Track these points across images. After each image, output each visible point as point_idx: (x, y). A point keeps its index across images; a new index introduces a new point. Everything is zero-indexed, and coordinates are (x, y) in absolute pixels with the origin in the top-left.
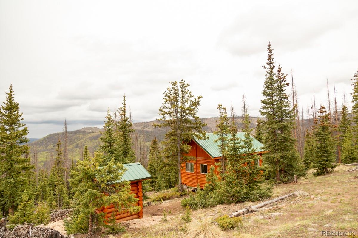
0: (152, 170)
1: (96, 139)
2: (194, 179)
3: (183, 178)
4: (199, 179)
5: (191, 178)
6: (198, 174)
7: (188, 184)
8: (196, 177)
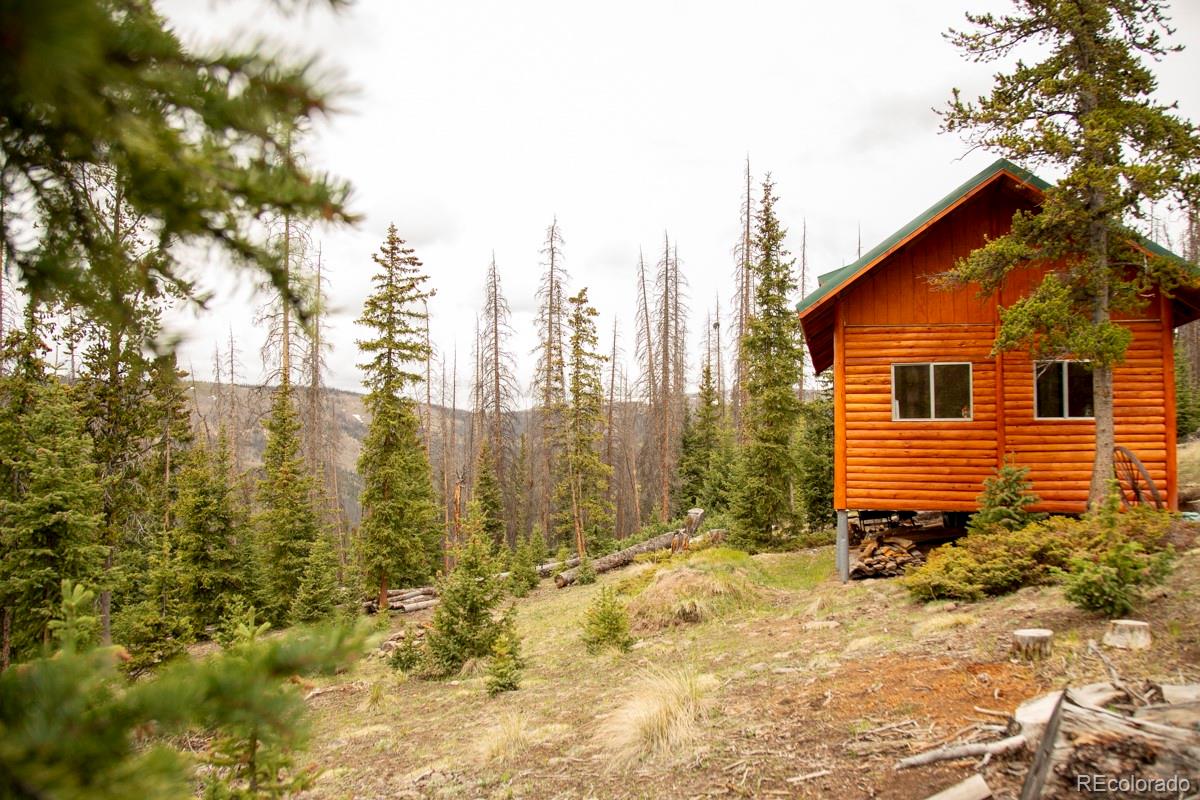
2: (974, 461)
3: (864, 468)
4: (1020, 454)
5: (942, 460)
6: (1008, 429)
7: (915, 498)
8: (994, 444)
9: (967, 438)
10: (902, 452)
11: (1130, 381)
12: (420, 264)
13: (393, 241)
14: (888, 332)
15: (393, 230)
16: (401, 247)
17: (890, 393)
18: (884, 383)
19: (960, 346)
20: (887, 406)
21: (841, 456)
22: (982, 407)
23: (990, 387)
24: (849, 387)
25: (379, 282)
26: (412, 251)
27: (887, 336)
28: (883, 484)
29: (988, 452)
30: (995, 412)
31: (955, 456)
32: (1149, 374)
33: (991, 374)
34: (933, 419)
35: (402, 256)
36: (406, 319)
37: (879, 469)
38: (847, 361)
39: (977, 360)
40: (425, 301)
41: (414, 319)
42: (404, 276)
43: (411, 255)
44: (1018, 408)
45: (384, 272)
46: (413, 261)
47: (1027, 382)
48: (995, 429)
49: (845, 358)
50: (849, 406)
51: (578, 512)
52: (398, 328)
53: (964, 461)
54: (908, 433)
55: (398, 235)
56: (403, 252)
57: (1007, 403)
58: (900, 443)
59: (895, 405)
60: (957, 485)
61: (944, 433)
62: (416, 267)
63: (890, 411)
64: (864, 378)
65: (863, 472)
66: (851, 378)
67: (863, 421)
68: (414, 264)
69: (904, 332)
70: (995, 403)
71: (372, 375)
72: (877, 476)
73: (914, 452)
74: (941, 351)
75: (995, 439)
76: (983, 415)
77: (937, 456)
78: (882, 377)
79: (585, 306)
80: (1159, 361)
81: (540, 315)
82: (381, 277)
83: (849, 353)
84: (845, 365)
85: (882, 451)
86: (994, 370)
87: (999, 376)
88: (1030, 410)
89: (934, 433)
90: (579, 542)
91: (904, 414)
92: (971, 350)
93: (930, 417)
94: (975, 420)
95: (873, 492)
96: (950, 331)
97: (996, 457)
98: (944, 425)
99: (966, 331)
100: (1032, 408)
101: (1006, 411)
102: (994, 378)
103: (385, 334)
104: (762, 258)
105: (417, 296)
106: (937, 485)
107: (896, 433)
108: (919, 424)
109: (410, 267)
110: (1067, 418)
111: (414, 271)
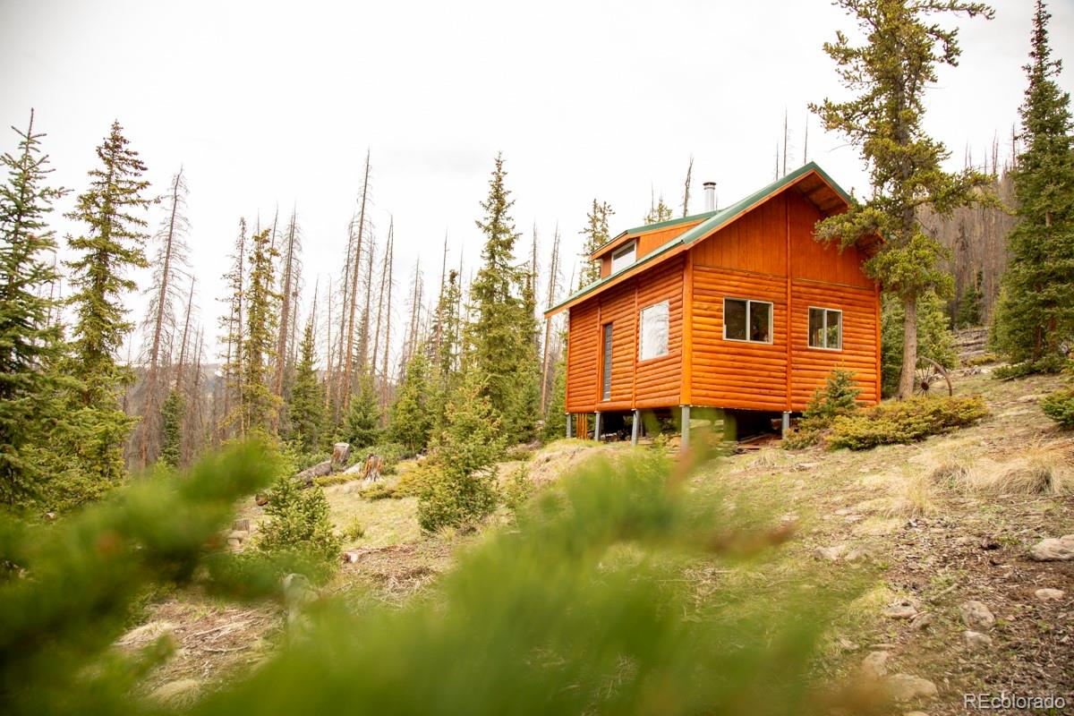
2: (773, 374)
3: (704, 374)
4: (800, 371)
5: (754, 372)
6: (794, 352)
7: (736, 399)
8: (785, 362)
9: (769, 357)
10: (729, 363)
11: (858, 327)
12: (145, 169)
13: (115, 138)
14: (722, 273)
15: (116, 127)
16: (124, 147)
17: (721, 318)
18: (718, 311)
19: (766, 290)
20: (719, 328)
21: (689, 363)
22: (776, 335)
23: (784, 322)
24: (695, 310)
25: (97, 178)
26: (136, 154)
27: (721, 276)
28: (716, 387)
29: (781, 368)
30: (786, 339)
31: (762, 370)
32: (868, 324)
33: (784, 312)
34: (748, 341)
35: (124, 156)
36: (122, 221)
37: (714, 375)
38: (695, 291)
39: (776, 301)
41: (133, 223)
42: (124, 177)
43: (135, 157)
44: (799, 338)
45: (105, 169)
46: (137, 164)
47: (804, 321)
48: (786, 352)
49: (694, 288)
50: (695, 326)
52: (114, 230)
53: (766, 373)
54: (733, 350)
55: (122, 134)
56: (126, 152)
57: (793, 334)
58: (728, 357)
59: (724, 328)
60: (763, 391)
61: (755, 352)
62: (139, 171)
63: (721, 332)
64: (705, 305)
65: (703, 377)
66: (697, 304)
67: (705, 338)
68: (136, 167)
69: (732, 274)
70: (786, 334)
71: (78, 275)
72: (724, 382)
73: (736, 364)
74: (755, 292)
75: (786, 359)
76: (778, 341)
77: (751, 368)
78: (717, 306)
79: (267, 246)
80: (873, 316)
81: (158, 258)
82: (100, 174)
83: (696, 285)
84: (693, 294)
85: (716, 362)
86: (786, 310)
87: (789, 313)
88: (805, 341)
89: (748, 351)
91: (729, 335)
92: (772, 294)
93: (746, 339)
94: (772, 344)
95: (710, 393)
96: (761, 279)
97: (786, 372)
98: (756, 346)
99: (771, 280)
100: (806, 339)
101: (792, 340)
102: (786, 315)
103: (98, 233)
104: (491, 220)
106: (749, 390)
107: (726, 349)
108: (740, 344)
109: (132, 169)
110: (826, 349)
111: (136, 174)
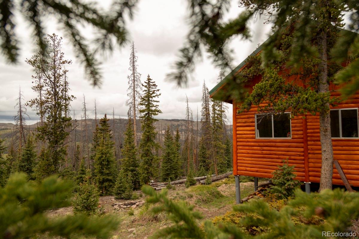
0: (103, 160)
1: (10, 137)
2: (293, 157)
3: (244, 158)
4: (315, 155)
5: (277, 156)
6: (309, 143)
7: (266, 172)
8: (302, 149)
9: (289, 147)
10: (259, 152)
12: (157, 86)
13: (149, 80)
15: (149, 76)
16: (151, 81)
17: (255, 127)
18: (252, 122)
20: (253, 132)
21: (235, 153)
22: (296, 132)
23: (300, 123)
24: (238, 124)
25: (145, 92)
26: (155, 82)
29: (299, 153)
30: (302, 135)
31: (283, 155)
34: (273, 138)
35: (151, 84)
36: (153, 102)
37: (250, 159)
40: (158, 97)
41: (155, 102)
42: (152, 90)
44: (314, 133)
45: (146, 89)
46: (154, 85)
48: (302, 143)
49: (236, 112)
50: (238, 132)
51: (215, 160)
52: (151, 106)
53: (288, 157)
54: (262, 144)
55: (150, 78)
56: (152, 83)
57: (309, 131)
58: (259, 148)
59: (257, 132)
61: (278, 144)
63: (255, 134)
64: (244, 120)
65: (244, 160)
66: (239, 120)
67: (244, 138)
68: (155, 86)
70: (302, 131)
71: (143, 120)
72: (250, 162)
73: (265, 152)
75: (303, 147)
76: (296, 136)
77: (275, 154)
78: (251, 120)
82: (146, 91)
84: (236, 115)
85: (251, 151)
87: (304, 118)
89: (273, 144)
90: (216, 169)
91: (261, 136)
93: (272, 137)
94: (292, 139)
97: (303, 156)
98: (278, 140)
101: (308, 134)
102: (302, 119)
103: (147, 107)
105: (156, 96)
107: (257, 144)
108: (267, 140)
109: (154, 87)
110: (341, 138)
111: (155, 88)
